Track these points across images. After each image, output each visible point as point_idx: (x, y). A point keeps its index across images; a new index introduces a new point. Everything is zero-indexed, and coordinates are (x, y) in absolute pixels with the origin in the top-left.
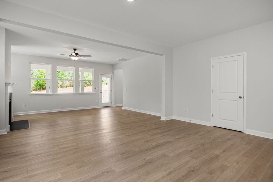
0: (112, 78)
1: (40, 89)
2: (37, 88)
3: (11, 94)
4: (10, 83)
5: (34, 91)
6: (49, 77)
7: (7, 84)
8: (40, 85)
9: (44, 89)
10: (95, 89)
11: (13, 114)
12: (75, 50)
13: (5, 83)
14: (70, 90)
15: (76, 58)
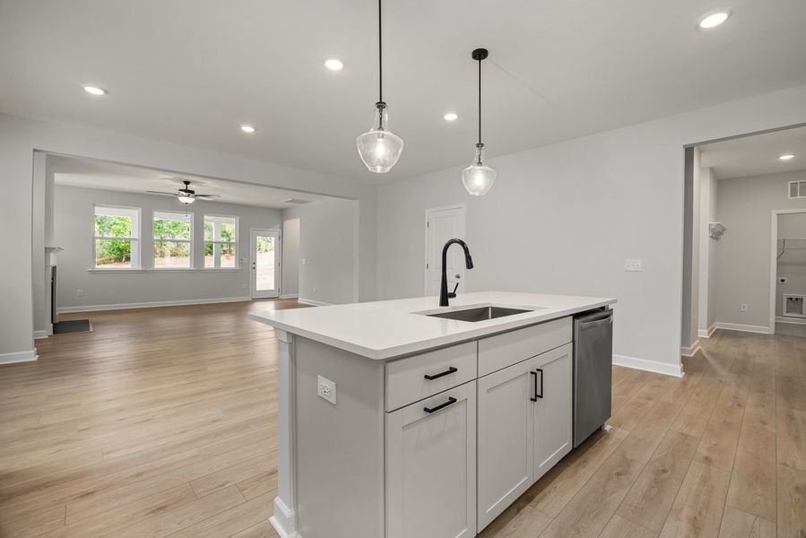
0: (281, 238)
1: (119, 260)
2: (113, 256)
3: (54, 268)
4: (54, 249)
5: (104, 263)
6: (136, 234)
7: (48, 250)
8: (119, 249)
9: (128, 259)
10: (240, 261)
11: (59, 310)
12: (187, 183)
13: (46, 248)
14: (185, 263)
15: (190, 200)
